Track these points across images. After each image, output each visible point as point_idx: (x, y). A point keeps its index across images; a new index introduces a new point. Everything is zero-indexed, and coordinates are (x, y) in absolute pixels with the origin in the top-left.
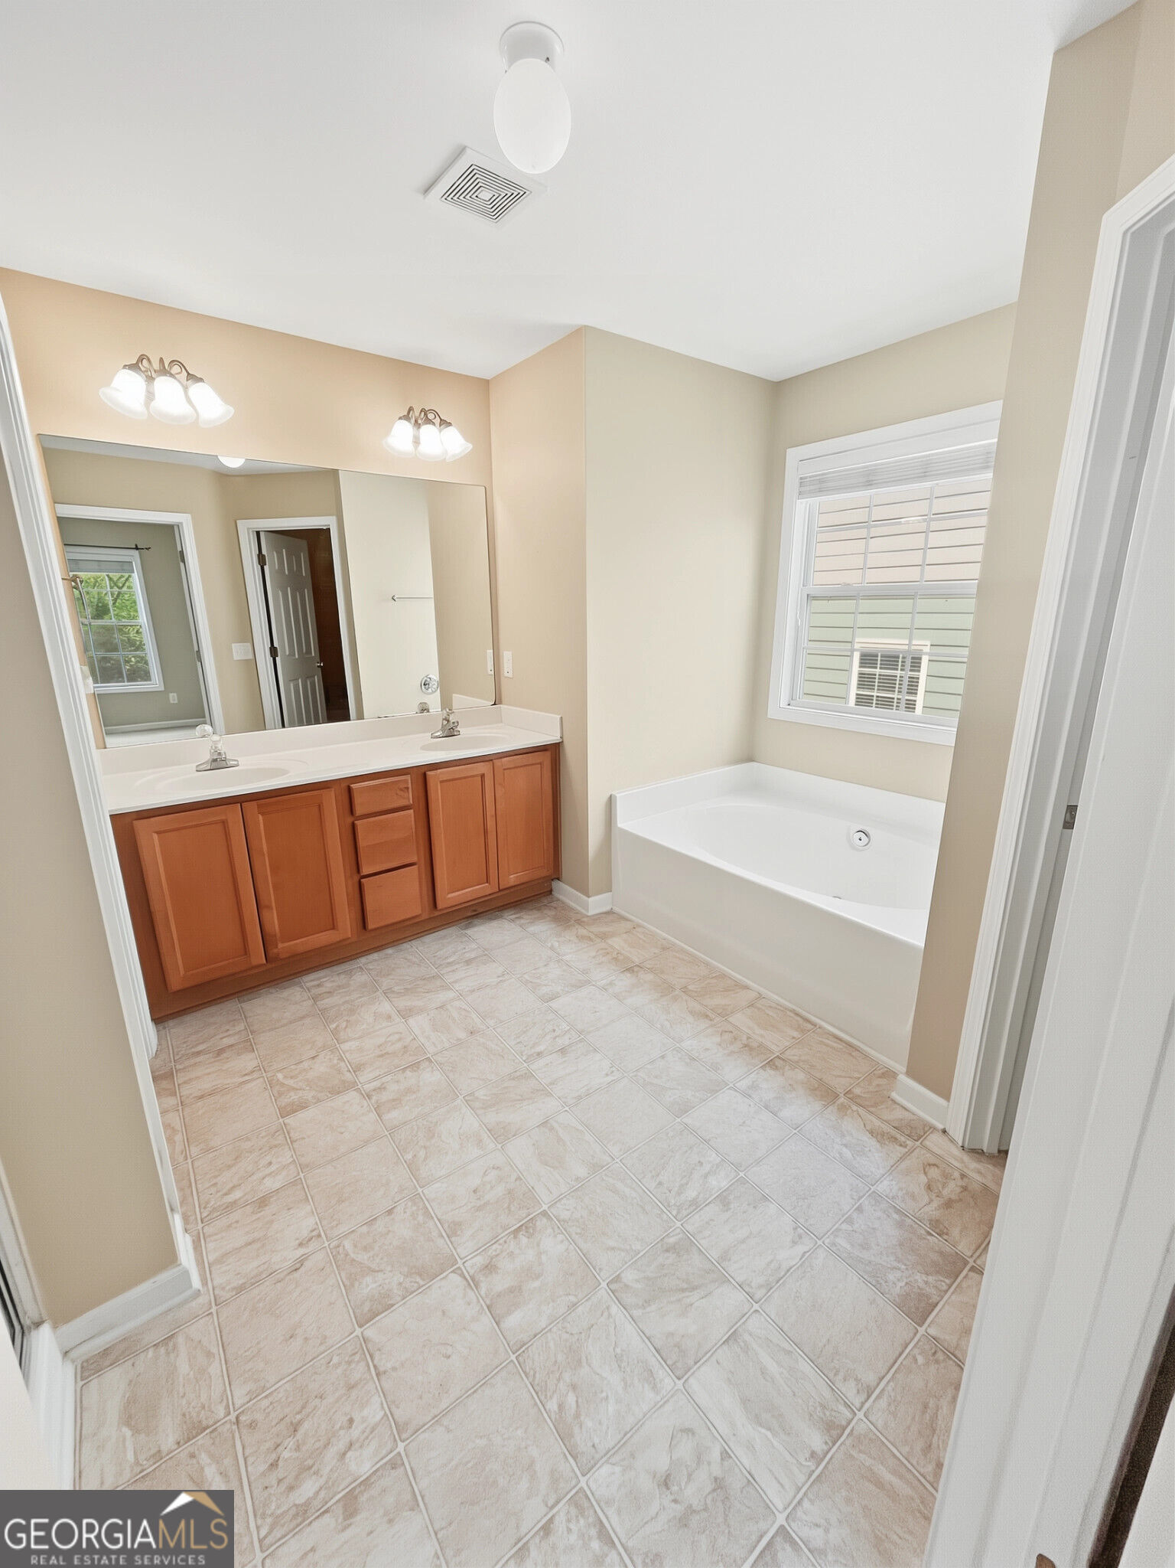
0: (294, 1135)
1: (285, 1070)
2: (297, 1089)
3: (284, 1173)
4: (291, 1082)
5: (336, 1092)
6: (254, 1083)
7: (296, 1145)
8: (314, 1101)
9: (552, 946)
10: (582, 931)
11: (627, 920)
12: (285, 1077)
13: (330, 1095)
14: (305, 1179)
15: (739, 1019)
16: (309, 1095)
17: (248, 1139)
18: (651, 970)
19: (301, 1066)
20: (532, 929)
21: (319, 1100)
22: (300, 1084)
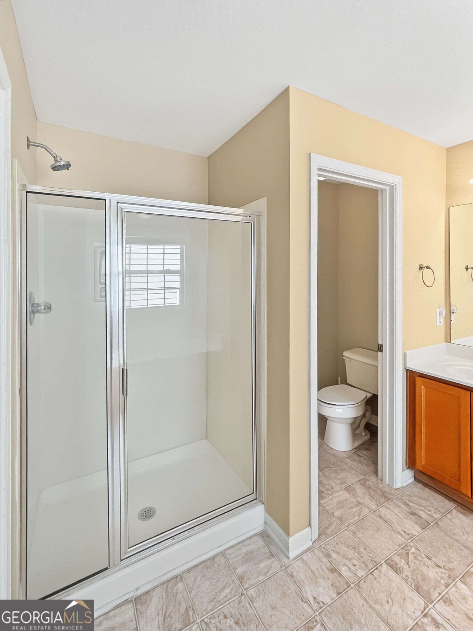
0: (376, 573)
1: (418, 551)
2: (408, 563)
3: (351, 575)
4: (411, 558)
5: (418, 589)
6: (401, 538)
7: (370, 576)
8: (404, 577)
12: (413, 553)
13: (413, 586)
14: (351, 588)
16: (407, 572)
17: (365, 549)
19: (427, 560)
21: (406, 580)
22: (413, 564)
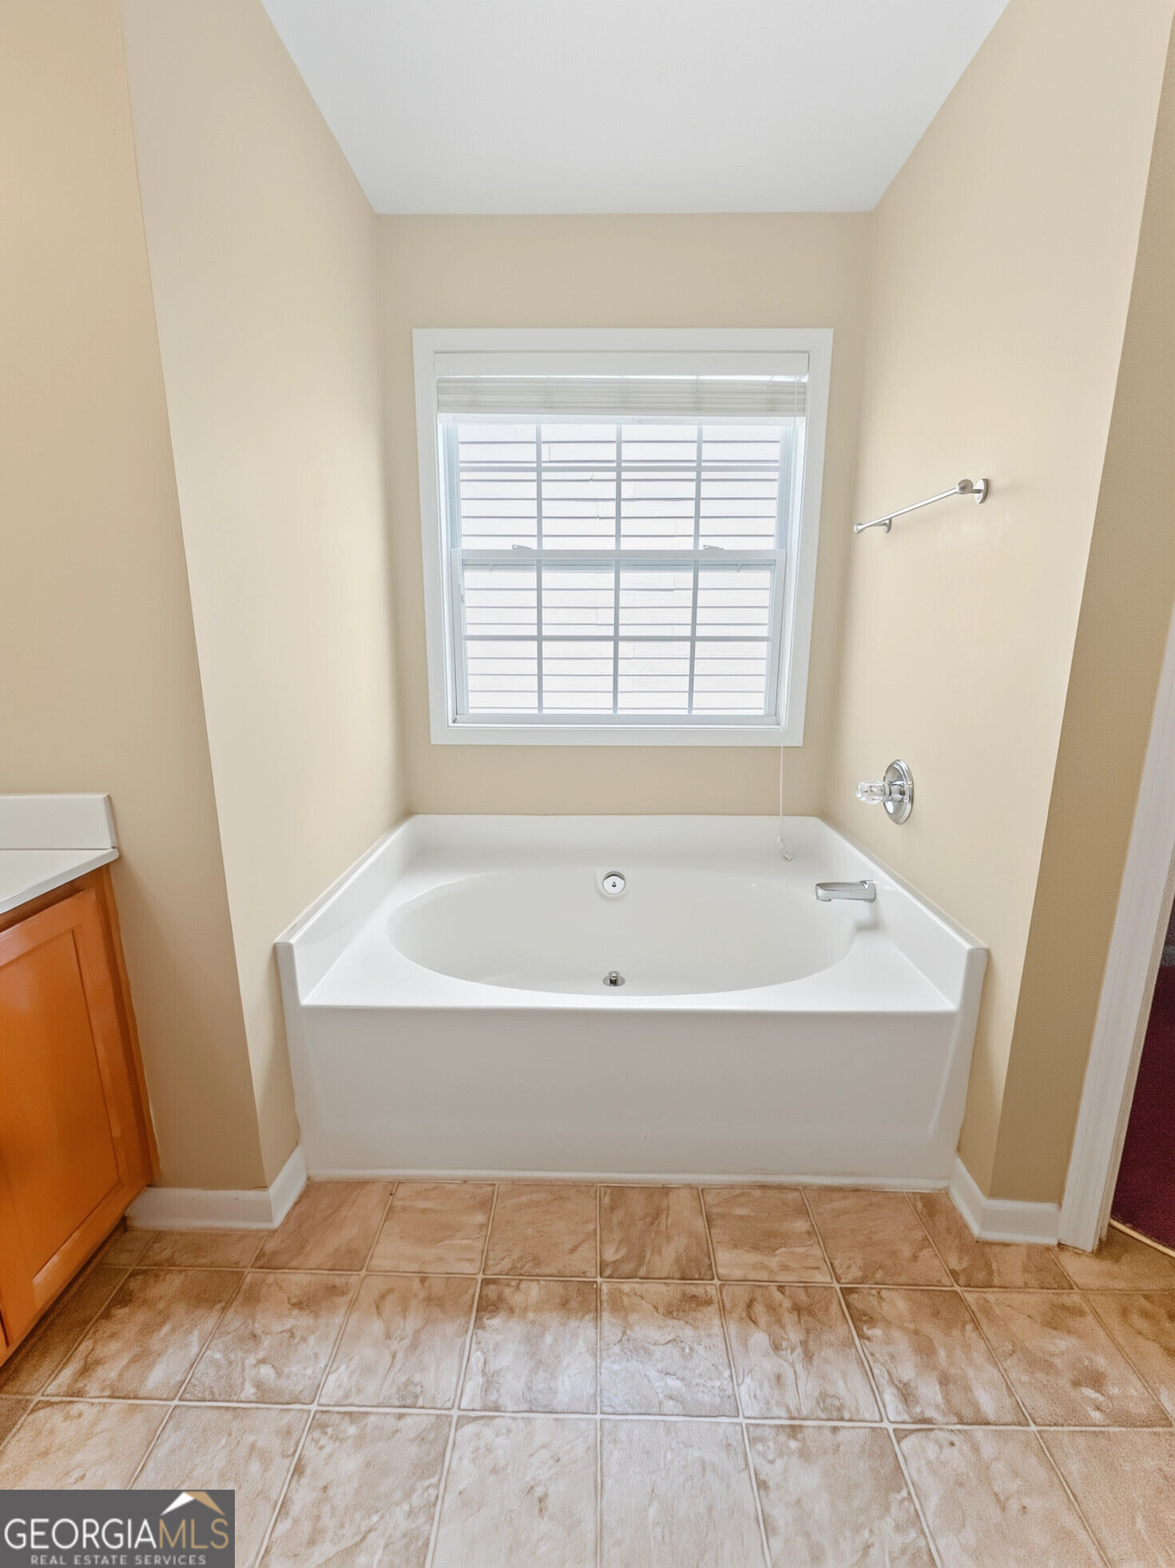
9: (259, 1386)
10: (297, 1281)
11: (362, 1184)
15: (730, 1261)
18: (518, 1275)
20: (159, 1375)
